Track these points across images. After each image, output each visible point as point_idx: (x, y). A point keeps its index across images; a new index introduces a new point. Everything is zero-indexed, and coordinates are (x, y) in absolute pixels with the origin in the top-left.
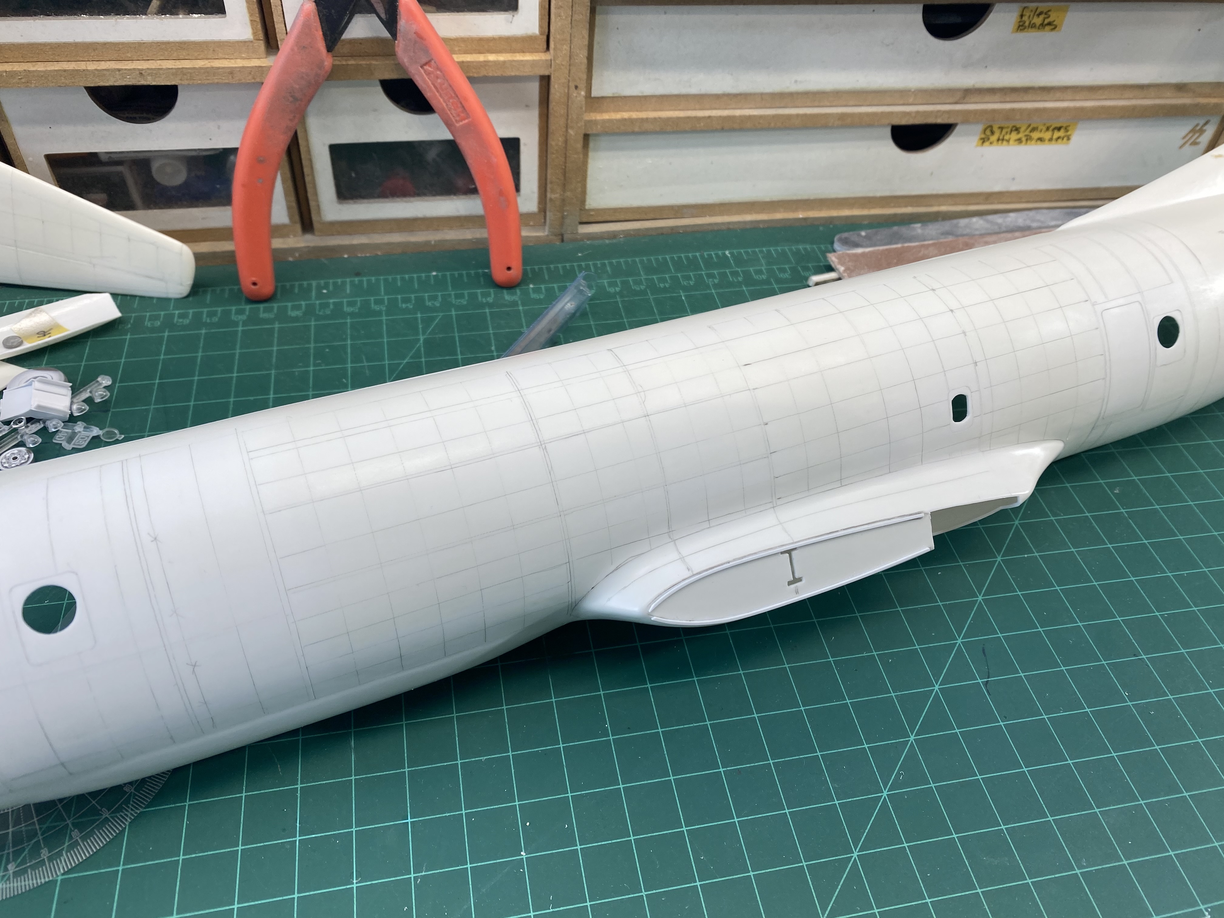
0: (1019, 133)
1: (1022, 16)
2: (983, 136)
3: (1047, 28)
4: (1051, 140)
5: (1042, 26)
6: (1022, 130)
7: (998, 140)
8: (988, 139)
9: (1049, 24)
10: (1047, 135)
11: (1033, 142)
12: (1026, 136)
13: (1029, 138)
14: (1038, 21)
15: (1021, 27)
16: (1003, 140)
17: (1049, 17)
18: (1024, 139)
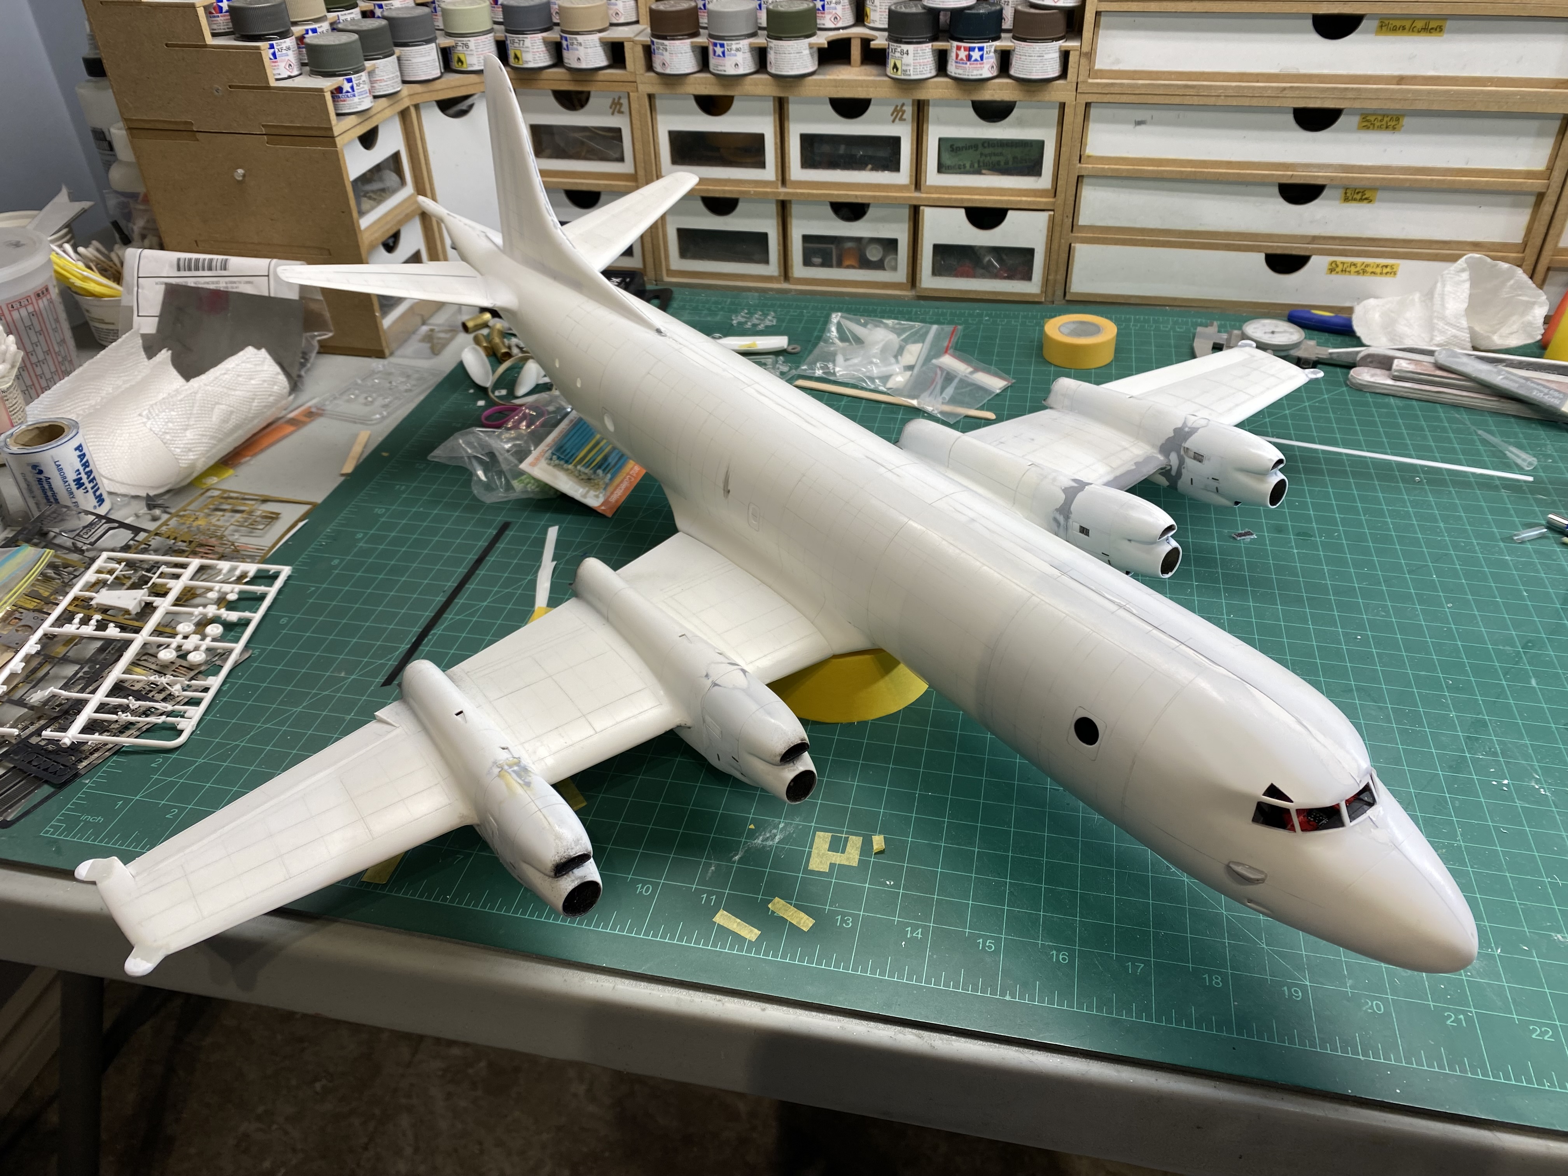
0: (1356, 267)
1: (1346, 193)
2: (1331, 267)
3: (1365, 201)
4: (1381, 273)
5: (1361, 200)
6: (1358, 265)
7: (1342, 271)
8: (1335, 270)
10: (1378, 270)
11: (1369, 274)
12: (1363, 269)
13: (1364, 272)
14: (1358, 197)
15: (1346, 200)
16: (1347, 270)
17: (1366, 194)
18: (1361, 272)
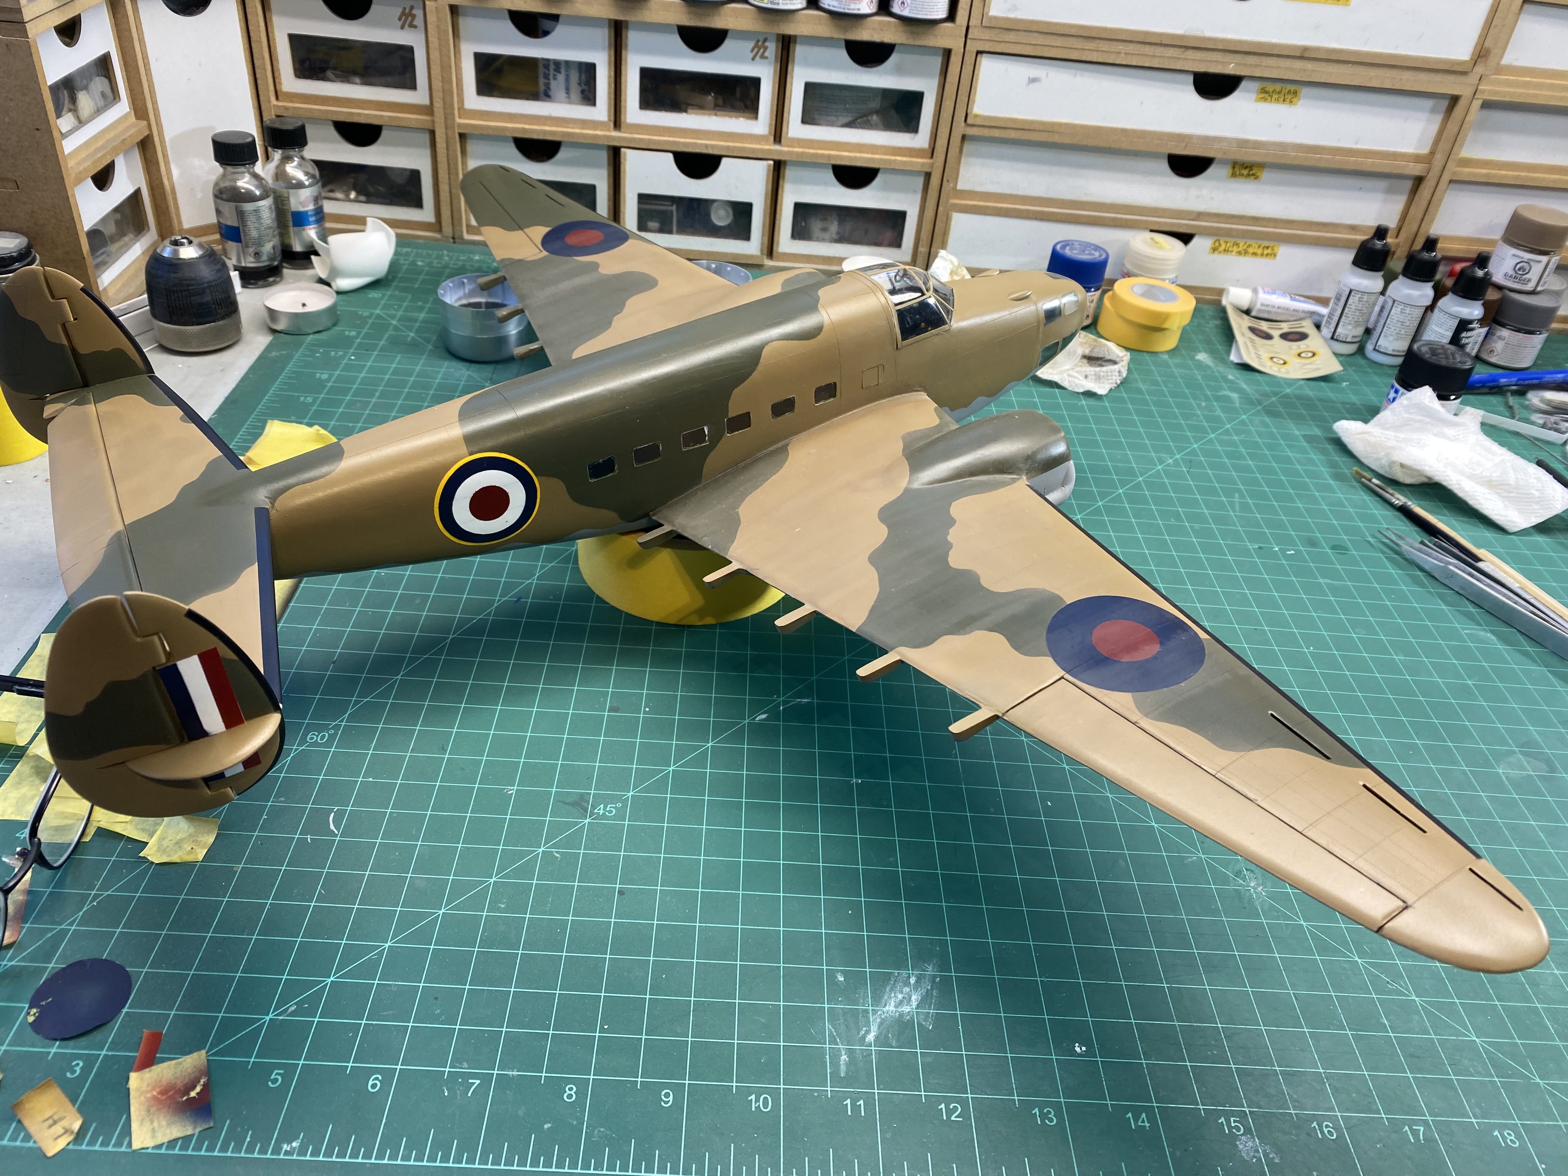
0: (1239, 247)
1: (1234, 168)
2: (1215, 245)
3: (1252, 177)
4: (1262, 255)
5: (1248, 175)
6: (1241, 245)
7: (1225, 250)
8: (1218, 249)
9: (1253, 175)
10: (1259, 251)
11: (1250, 255)
12: (1245, 250)
13: (1246, 253)
14: (1245, 172)
15: (1234, 175)
16: (1228, 251)
17: (1252, 170)
18: (1243, 252)
